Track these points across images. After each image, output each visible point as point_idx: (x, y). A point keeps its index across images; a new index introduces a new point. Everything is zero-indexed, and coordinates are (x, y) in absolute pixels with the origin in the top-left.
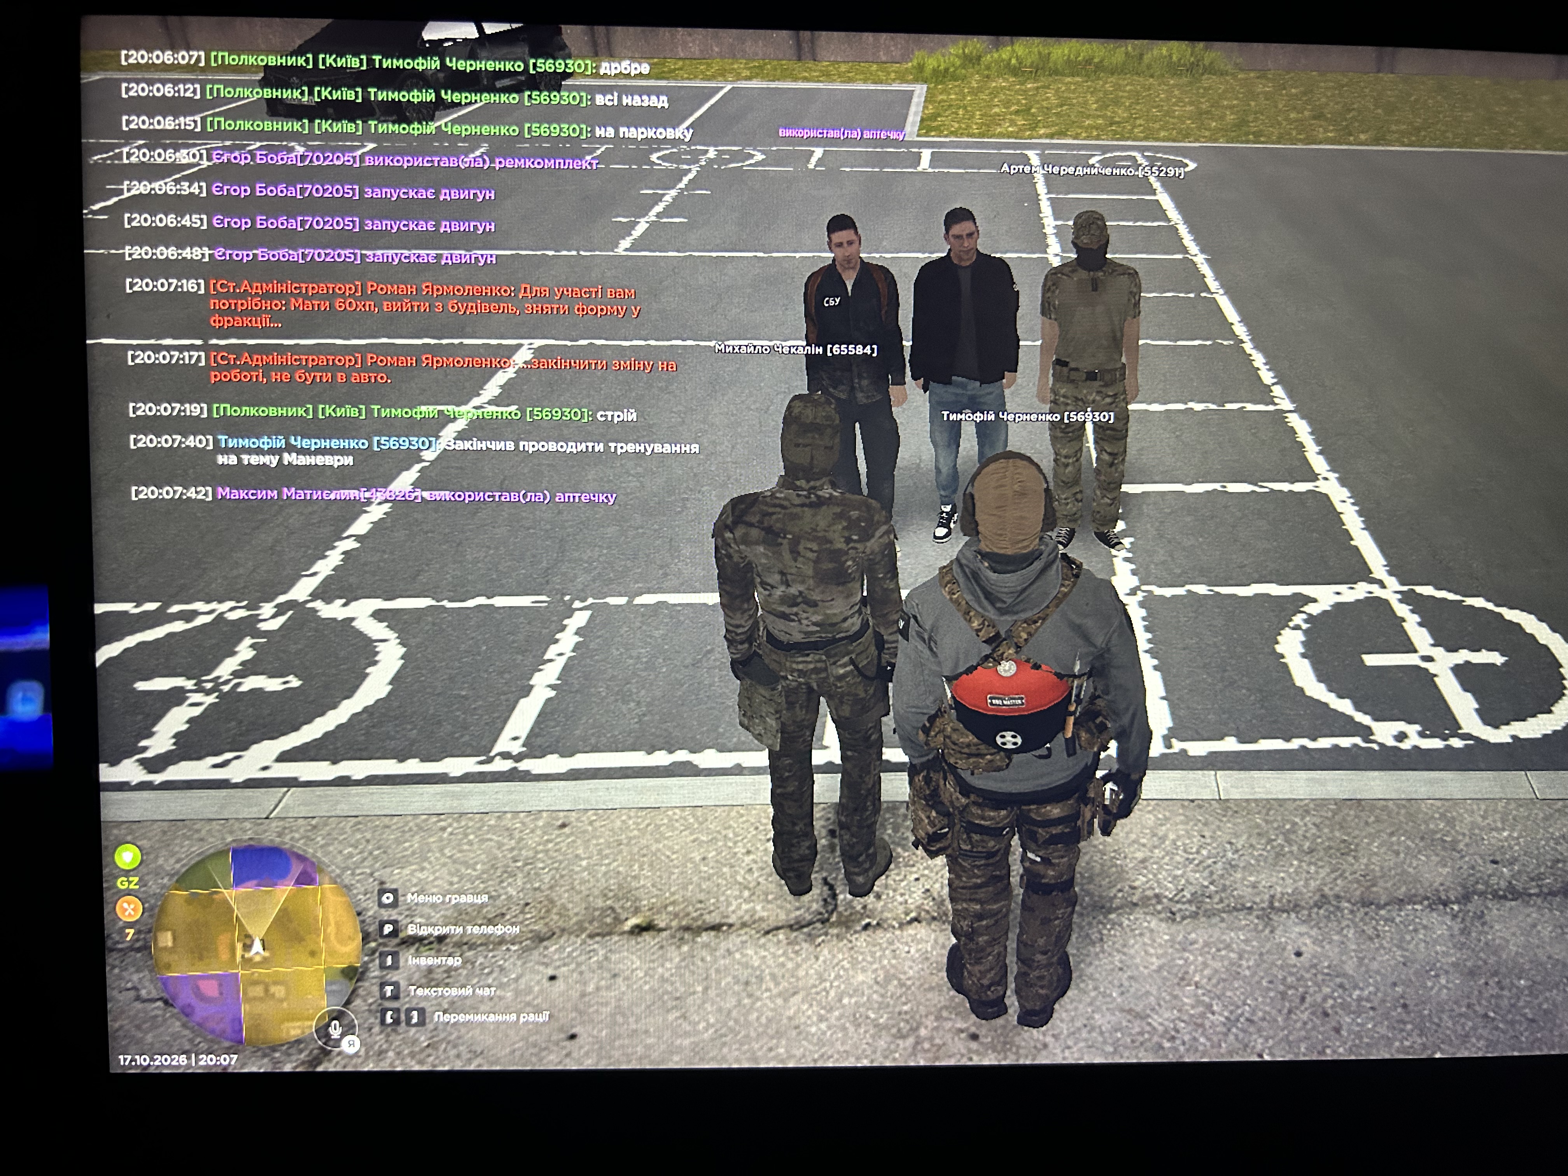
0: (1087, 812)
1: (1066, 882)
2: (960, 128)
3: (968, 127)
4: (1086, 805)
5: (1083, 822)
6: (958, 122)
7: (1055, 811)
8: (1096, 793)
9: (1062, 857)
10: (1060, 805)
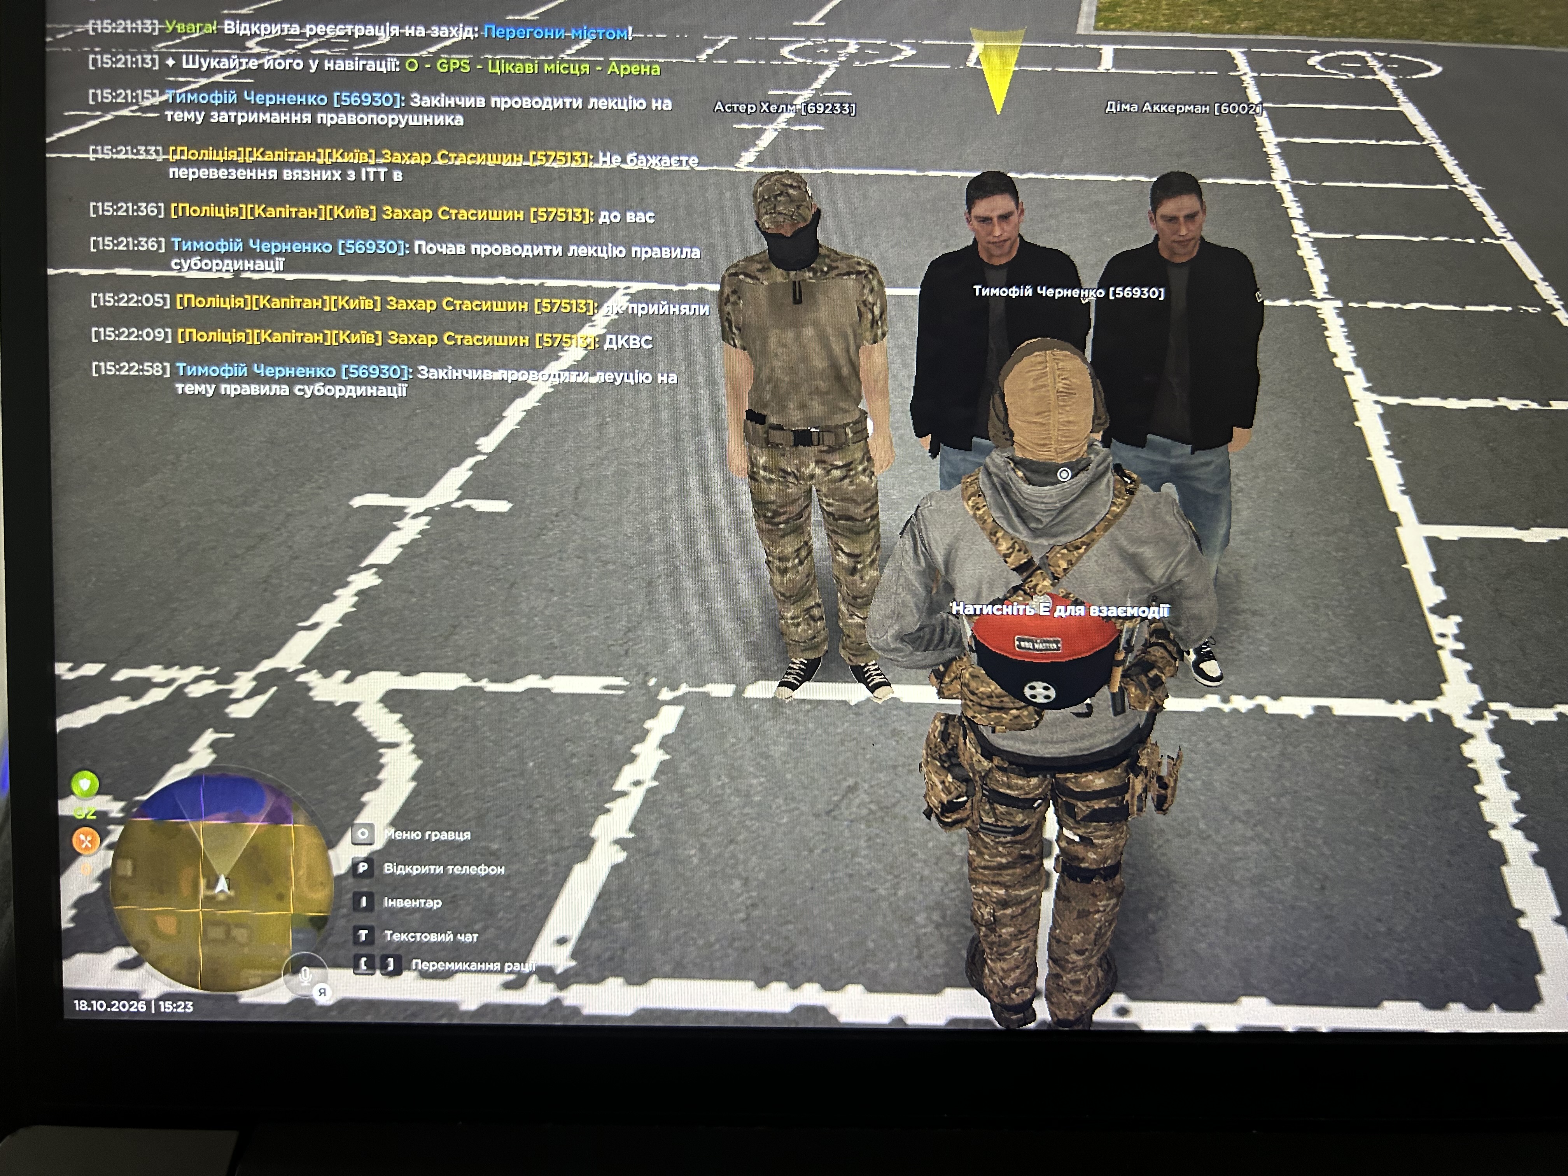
0: (1138, 784)
1: (1110, 867)
2: (1144, 20)
3: (1154, 19)
4: (1137, 776)
5: (1133, 797)
6: (1141, 12)
7: (1097, 781)
8: (1150, 761)
9: (1107, 837)
10: (1105, 773)
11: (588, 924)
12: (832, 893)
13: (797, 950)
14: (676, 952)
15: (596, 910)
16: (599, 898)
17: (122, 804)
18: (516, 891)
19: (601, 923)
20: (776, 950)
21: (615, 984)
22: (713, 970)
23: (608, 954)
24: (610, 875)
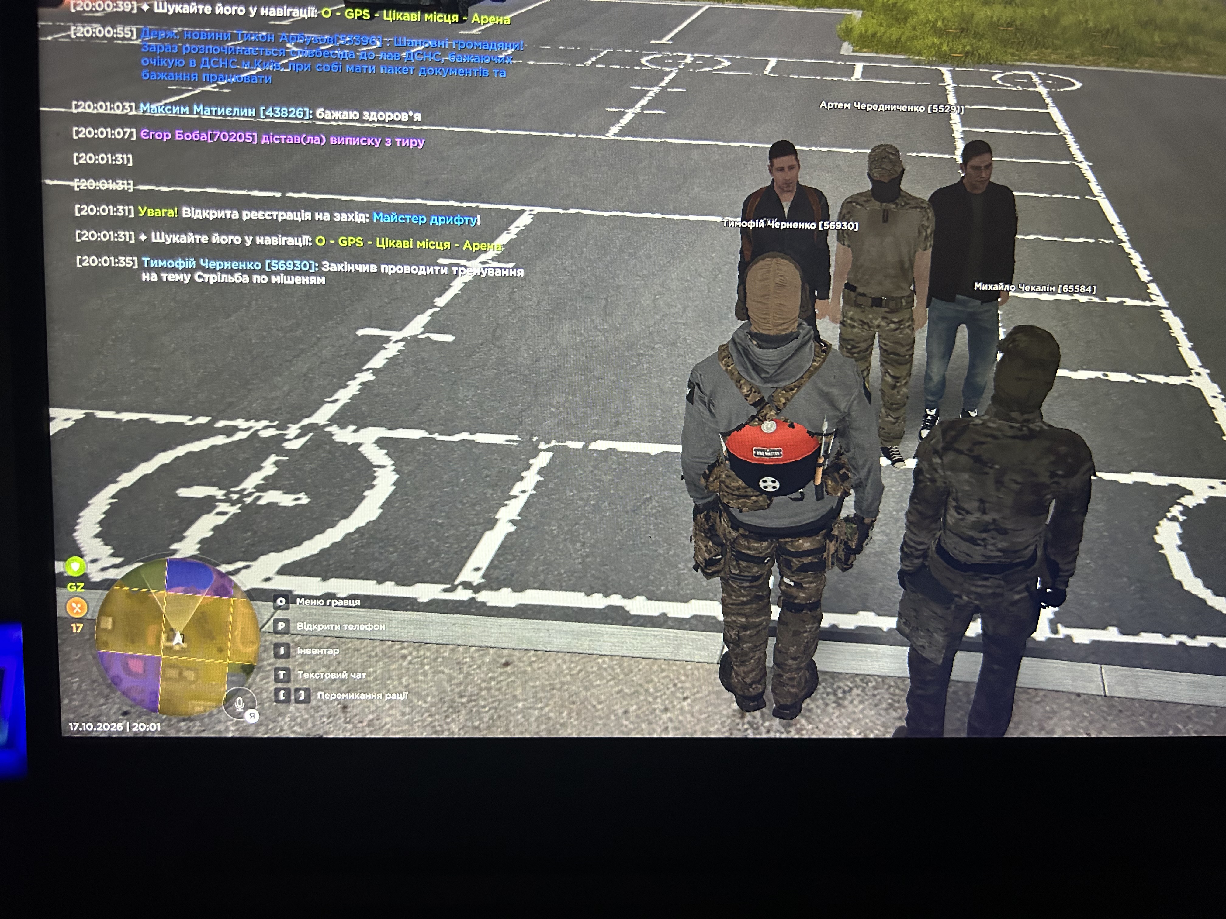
0: (832, 547)
1: (814, 603)
4: (831, 541)
5: (828, 555)
7: (806, 544)
8: (840, 532)
9: (812, 582)
10: (810, 539)
11: (492, 562)
12: (631, 551)
13: (610, 579)
14: (542, 577)
15: (497, 555)
16: (499, 549)
17: (224, 492)
18: (452, 544)
19: (500, 562)
20: (598, 578)
21: (506, 592)
22: (561, 586)
23: (502, 578)
24: (506, 537)
